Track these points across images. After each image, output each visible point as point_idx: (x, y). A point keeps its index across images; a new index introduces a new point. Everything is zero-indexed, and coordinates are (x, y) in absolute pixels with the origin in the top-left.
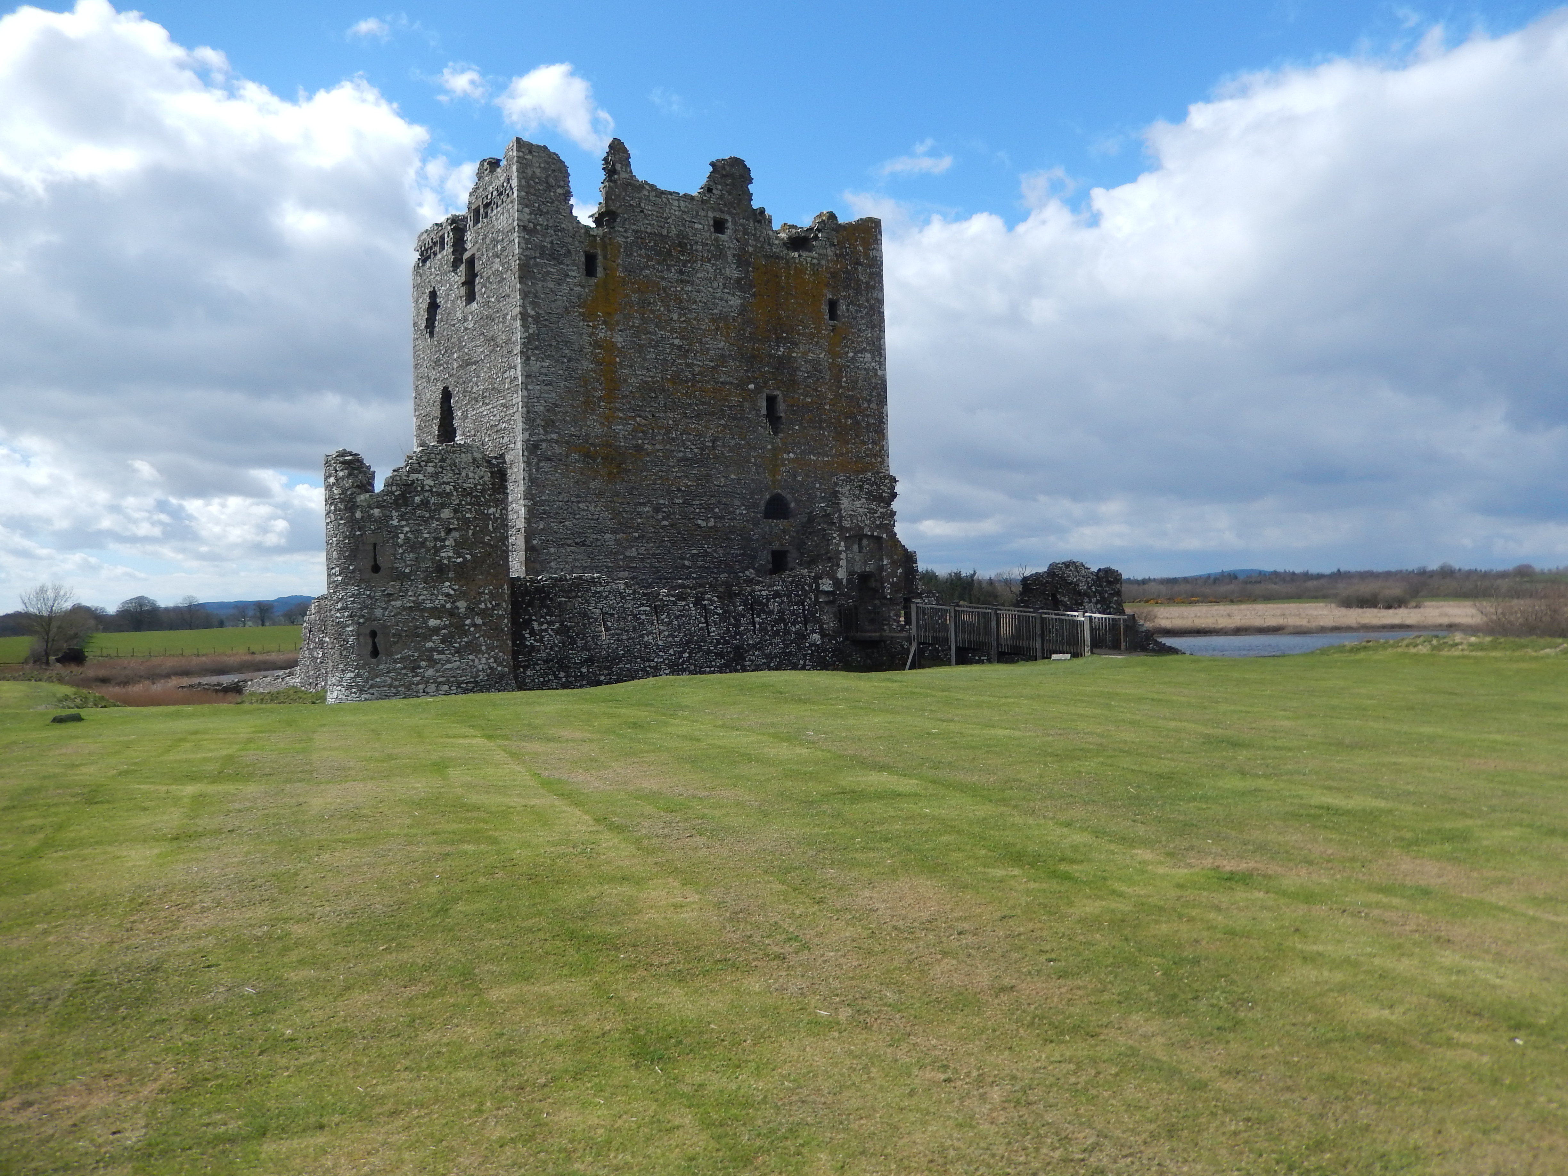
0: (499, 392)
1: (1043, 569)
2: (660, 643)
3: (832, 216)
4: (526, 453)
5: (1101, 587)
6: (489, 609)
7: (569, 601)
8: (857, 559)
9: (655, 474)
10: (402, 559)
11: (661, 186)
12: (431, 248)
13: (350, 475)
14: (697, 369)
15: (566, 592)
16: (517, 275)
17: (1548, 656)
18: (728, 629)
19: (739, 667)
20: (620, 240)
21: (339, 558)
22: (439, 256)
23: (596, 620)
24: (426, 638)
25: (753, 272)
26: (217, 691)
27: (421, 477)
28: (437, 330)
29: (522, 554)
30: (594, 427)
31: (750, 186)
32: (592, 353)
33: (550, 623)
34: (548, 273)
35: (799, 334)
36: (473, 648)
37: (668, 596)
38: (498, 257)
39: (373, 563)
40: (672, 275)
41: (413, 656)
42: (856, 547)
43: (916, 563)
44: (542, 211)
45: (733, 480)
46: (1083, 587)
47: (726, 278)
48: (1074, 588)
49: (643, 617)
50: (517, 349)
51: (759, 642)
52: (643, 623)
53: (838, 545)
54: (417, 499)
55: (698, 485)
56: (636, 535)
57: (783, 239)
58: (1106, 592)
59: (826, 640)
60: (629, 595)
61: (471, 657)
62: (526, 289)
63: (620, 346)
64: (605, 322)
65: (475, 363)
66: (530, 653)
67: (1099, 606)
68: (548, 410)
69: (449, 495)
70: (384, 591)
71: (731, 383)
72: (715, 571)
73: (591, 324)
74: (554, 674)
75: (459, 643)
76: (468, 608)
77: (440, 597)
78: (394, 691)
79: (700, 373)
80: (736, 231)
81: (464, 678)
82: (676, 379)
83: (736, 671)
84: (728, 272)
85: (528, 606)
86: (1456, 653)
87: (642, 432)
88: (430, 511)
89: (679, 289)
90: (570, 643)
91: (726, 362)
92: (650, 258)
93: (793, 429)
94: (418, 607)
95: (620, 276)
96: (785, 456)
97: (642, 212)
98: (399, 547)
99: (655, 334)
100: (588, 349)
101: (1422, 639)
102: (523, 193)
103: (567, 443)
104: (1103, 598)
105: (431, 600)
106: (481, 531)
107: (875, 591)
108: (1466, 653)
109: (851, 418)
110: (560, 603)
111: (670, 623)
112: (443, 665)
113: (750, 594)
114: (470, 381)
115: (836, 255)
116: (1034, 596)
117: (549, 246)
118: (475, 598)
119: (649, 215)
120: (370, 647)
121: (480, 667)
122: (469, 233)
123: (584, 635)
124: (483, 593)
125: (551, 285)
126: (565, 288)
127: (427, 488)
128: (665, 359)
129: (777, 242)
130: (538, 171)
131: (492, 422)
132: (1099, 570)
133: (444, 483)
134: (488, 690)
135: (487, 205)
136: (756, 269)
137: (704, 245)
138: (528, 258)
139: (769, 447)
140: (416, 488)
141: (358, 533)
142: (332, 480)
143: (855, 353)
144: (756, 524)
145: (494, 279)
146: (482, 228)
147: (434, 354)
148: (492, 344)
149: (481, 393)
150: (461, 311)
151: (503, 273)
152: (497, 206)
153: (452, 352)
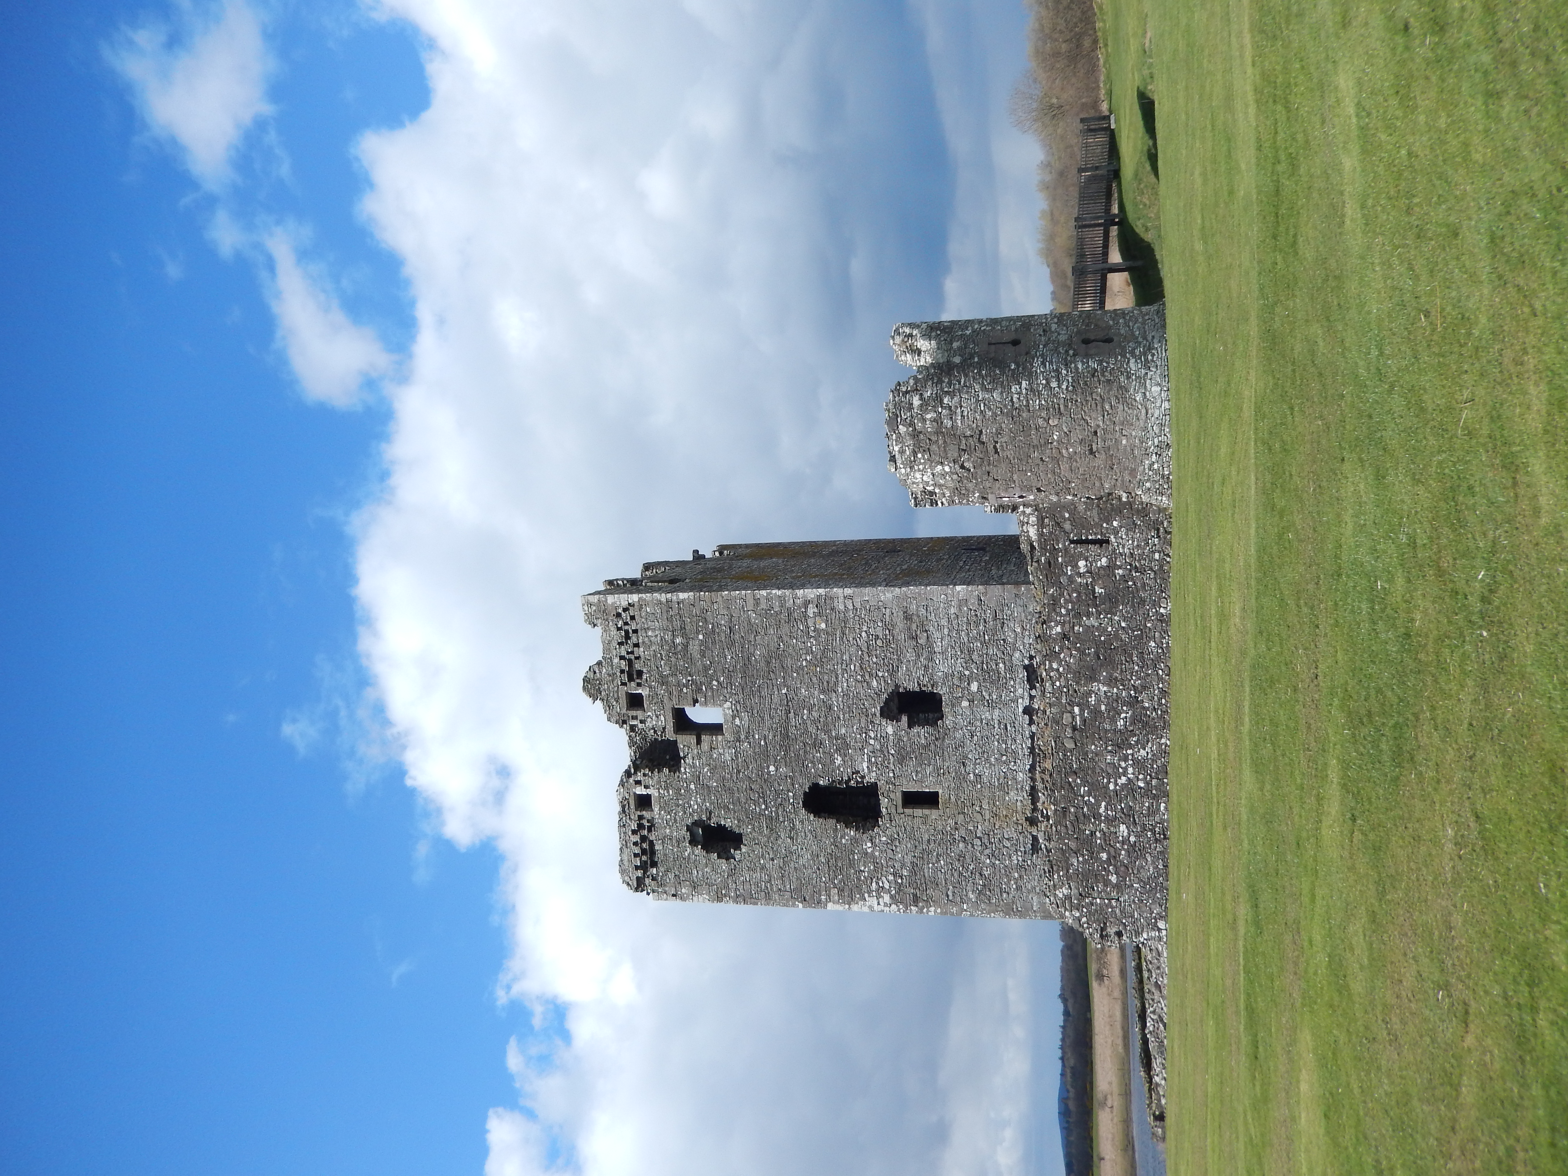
0: (827, 647)
12: (642, 843)
28: (735, 824)
39: (1010, 345)
65: (788, 712)
70: (1040, 336)
114: (806, 727)
135: (630, 674)
141: (976, 359)
145: (708, 653)
146: (650, 687)
147: (761, 833)
148: (774, 661)
149: (822, 697)
150: (726, 750)
151: (707, 628)
152: (637, 645)
153: (767, 780)
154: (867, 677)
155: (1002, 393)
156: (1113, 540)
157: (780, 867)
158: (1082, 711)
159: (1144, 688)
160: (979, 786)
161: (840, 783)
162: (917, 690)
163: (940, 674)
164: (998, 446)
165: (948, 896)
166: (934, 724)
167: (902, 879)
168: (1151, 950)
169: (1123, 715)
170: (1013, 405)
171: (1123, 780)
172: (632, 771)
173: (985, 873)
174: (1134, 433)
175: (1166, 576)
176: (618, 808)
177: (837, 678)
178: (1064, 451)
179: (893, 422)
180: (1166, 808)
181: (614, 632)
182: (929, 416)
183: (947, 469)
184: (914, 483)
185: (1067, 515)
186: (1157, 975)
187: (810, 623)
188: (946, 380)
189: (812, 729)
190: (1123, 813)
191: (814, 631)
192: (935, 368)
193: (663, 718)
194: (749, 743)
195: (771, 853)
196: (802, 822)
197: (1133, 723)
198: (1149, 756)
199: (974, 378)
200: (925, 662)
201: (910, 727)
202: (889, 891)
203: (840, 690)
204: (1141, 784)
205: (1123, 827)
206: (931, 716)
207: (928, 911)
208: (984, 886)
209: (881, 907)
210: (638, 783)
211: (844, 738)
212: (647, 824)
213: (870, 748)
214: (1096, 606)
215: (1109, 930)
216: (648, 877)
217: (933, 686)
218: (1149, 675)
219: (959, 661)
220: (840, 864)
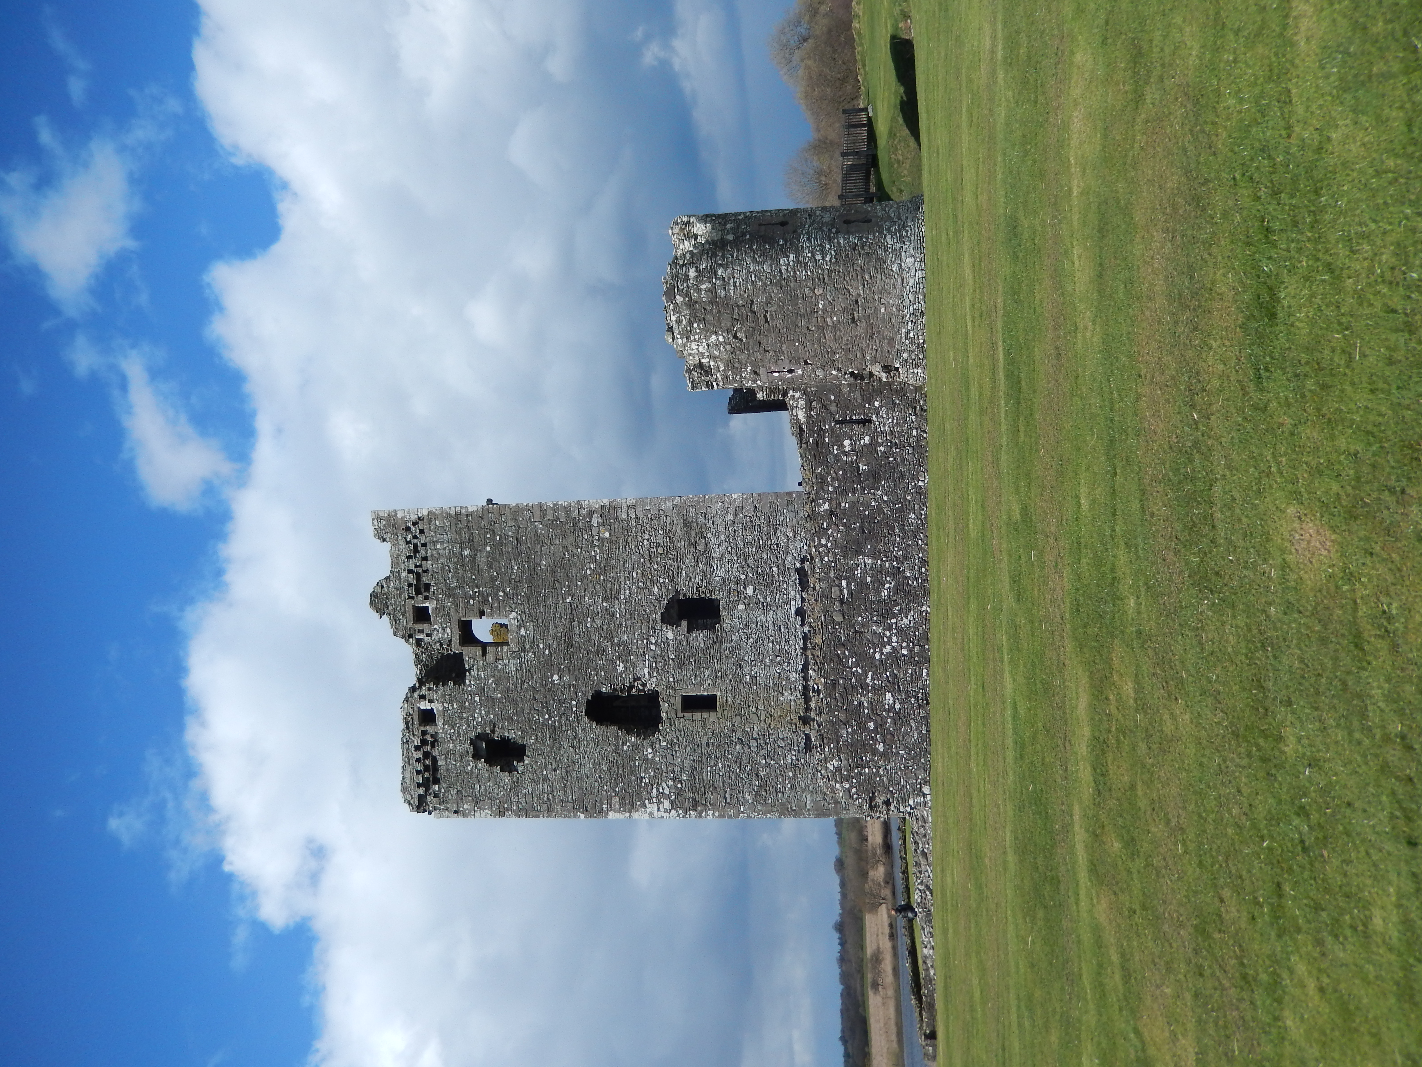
12: (425, 757)
28: (519, 737)
141: (748, 237)
145: (495, 565)
146: (437, 600)
147: (544, 744)
148: (559, 570)
149: (605, 604)
150: (511, 661)
151: (494, 540)
152: (425, 559)
153: (551, 690)
154: (648, 584)
155: (771, 265)
156: (875, 419)
157: (562, 778)
158: (849, 584)
159: (906, 558)
160: (755, 687)
161: (622, 691)
162: (696, 597)
163: (718, 579)
164: (768, 315)
165: (725, 799)
166: (712, 628)
167: (681, 783)
168: (917, 819)
169: (887, 586)
170: (781, 275)
171: (888, 649)
172: (417, 685)
173: (762, 774)
174: (891, 302)
175: (923, 451)
176: (403, 726)
177: (619, 585)
178: (828, 320)
179: (670, 294)
180: (928, 674)
181: (403, 546)
182: (704, 287)
183: (721, 339)
184: (690, 354)
185: (833, 398)
186: (923, 844)
187: (595, 532)
188: (720, 255)
189: (595, 637)
190: (889, 681)
191: (598, 540)
192: (710, 244)
193: (449, 631)
194: (534, 653)
195: (554, 763)
196: (584, 730)
197: (896, 593)
198: (912, 624)
199: (746, 252)
200: (704, 568)
201: (689, 631)
202: (669, 797)
203: (622, 597)
204: (905, 652)
205: (888, 696)
206: (709, 621)
207: (707, 815)
208: (760, 786)
209: (661, 813)
210: (422, 697)
211: (626, 644)
212: (430, 739)
213: (651, 653)
214: (860, 482)
215: (877, 799)
216: (430, 794)
217: (711, 592)
218: (909, 545)
219: (735, 566)
220: (621, 772)
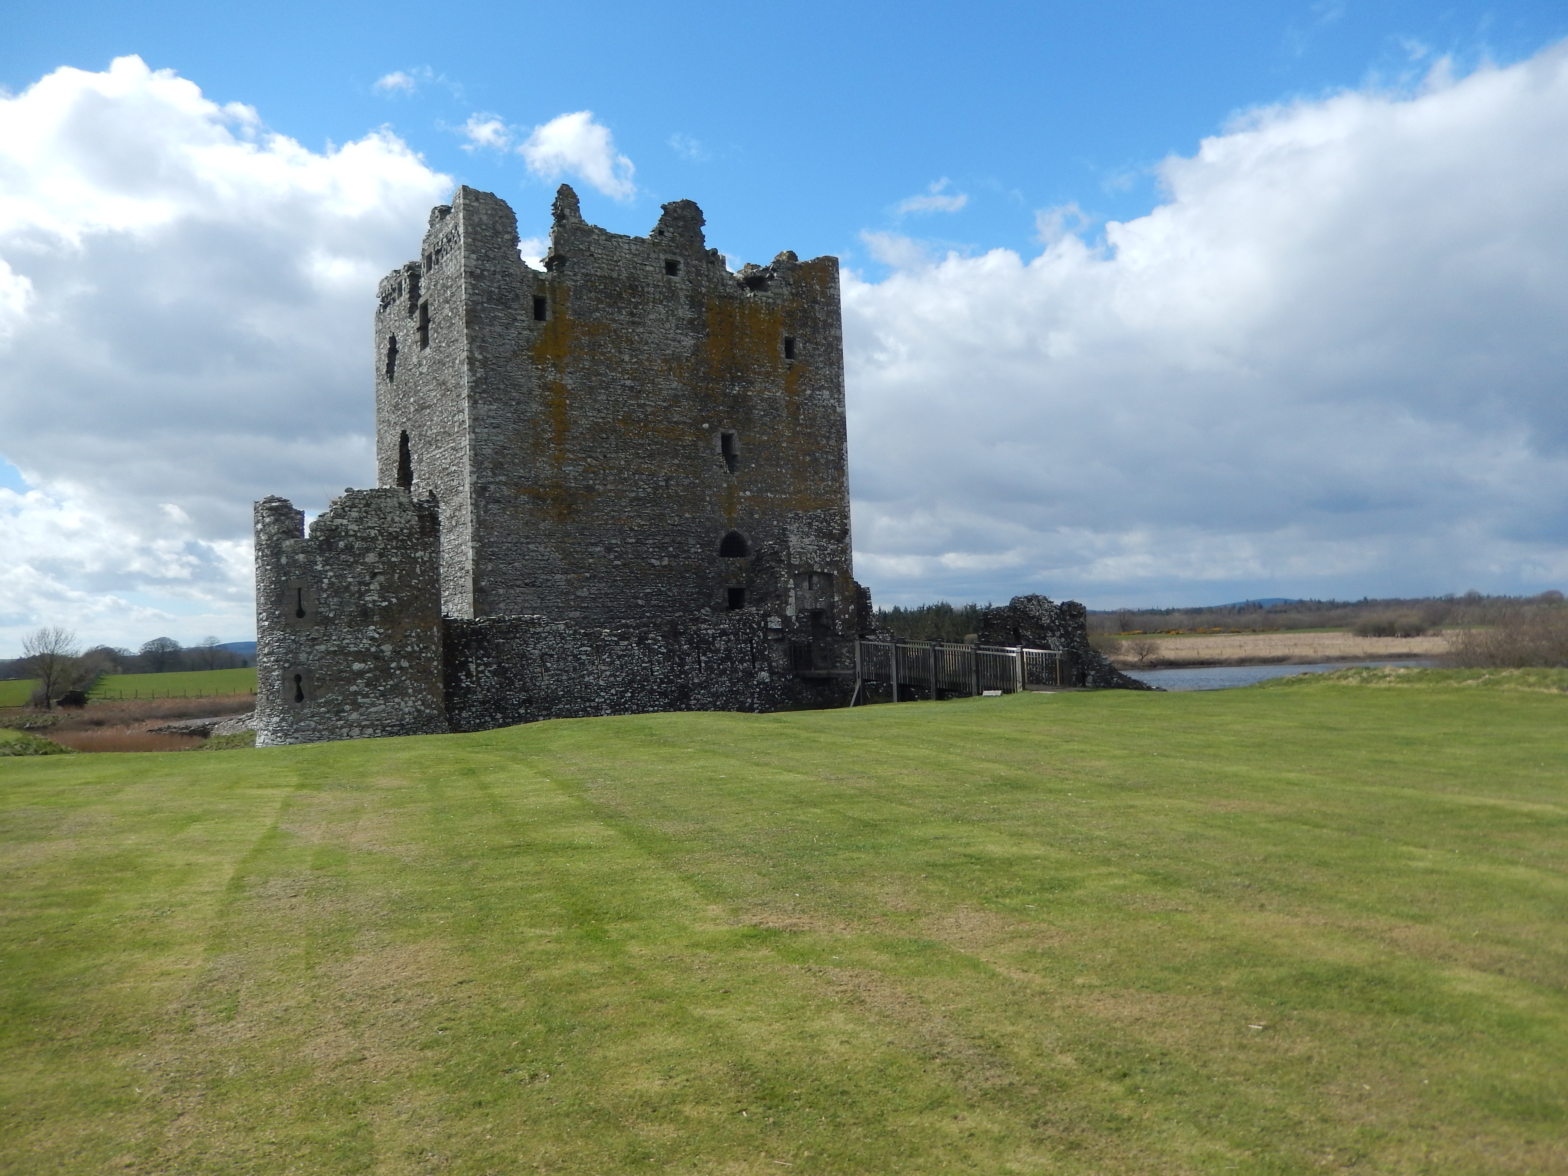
0: (450, 435)
1: (1004, 603)
2: (601, 683)
3: (792, 256)
4: (474, 496)
5: (1065, 620)
6: (416, 652)
7: (507, 643)
8: (807, 596)
9: (607, 514)
10: (326, 603)
11: (611, 230)
12: (391, 294)
13: (276, 521)
14: (649, 409)
15: (504, 634)
16: (464, 321)
17: (1469, 687)
18: (672, 668)
19: (683, 706)
20: (570, 283)
21: (266, 604)
22: (398, 302)
23: (535, 660)
24: (350, 681)
25: (707, 312)
26: (183, 734)
27: (345, 522)
28: (396, 374)
29: (471, 595)
30: (544, 468)
31: (702, 228)
32: (541, 395)
33: (487, 665)
34: (496, 317)
35: (755, 373)
36: (398, 691)
37: (609, 635)
38: (448, 302)
39: (297, 608)
40: (624, 317)
41: (337, 700)
42: (806, 585)
43: (869, 598)
44: (489, 257)
45: (687, 519)
46: (1046, 621)
47: (679, 319)
48: (1037, 623)
49: (584, 657)
50: (465, 393)
51: (705, 681)
52: (583, 663)
53: (787, 582)
54: (341, 544)
55: (651, 524)
56: (588, 575)
57: (738, 280)
58: (1070, 626)
59: (775, 678)
60: (569, 635)
61: (396, 700)
62: (473, 334)
63: (569, 387)
64: (554, 365)
65: (429, 407)
66: (465, 695)
67: (1063, 640)
68: (496, 453)
69: (374, 539)
70: (309, 635)
71: (685, 423)
72: (670, 609)
73: (540, 367)
74: (491, 716)
75: (384, 686)
76: (394, 651)
77: (365, 641)
78: (318, 735)
79: (652, 413)
80: (688, 272)
81: (389, 721)
82: (628, 420)
83: (681, 710)
84: (680, 313)
85: (464, 648)
86: (1383, 685)
87: (594, 473)
88: (354, 555)
89: (630, 330)
90: (508, 684)
91: (680, 402)
92: (600, 301)
93: (749, 467)
94: (342, 651)
95: (569, 320)
96: (741, 494)
97: (592, 255)
98: (324, 592)
99: (606, 375)
100: (537, 392)
101: (1353, 671)
102: (470, 240)
103: (516, 485)
104: (1066, 631)
105: (355, 644)
106: (408, 575)
107: (827, 628)
108: (1392, 685)
109: (809, 455)
110: (498, 644)
111: (612, 662)
112: (367, 708)
113: (695, 633)
114: (425, 425)
115: (792, 294)
116: (995, 631)
117: (496, 291)
118: (401, 641)
119: (599, 259)
120: (294, 692)
121: (407, 710)
122: (423, 279)
123: (522, 675)
124: (410, 636)
125: (498, 329)
126: (513, 333)
127: (352, 533)
128: (616, 400)
129: (731, 282)
130: (485, 218)
131: (444, 466)
132: (1063, 604)
133: (369, 528)
134: (415, 733)
135: (438, 252)
136: (709, 310)
137: (656, 286)
138: (475, 303)
139: (725, 485)
140: (340, 533)
141: (283, 578)
142: (260, 526)
143: (813, 391)
144: (712, 562)
149: (434, 436)
151: (453, 318)
153: (409, 397)
154: (440, 475)
176: (400, 267)
177: (440, 448)
187: (457, 417)
189: (424, 431)
191: (454, 421)
195: (389, 409)
196: (398, 432)
